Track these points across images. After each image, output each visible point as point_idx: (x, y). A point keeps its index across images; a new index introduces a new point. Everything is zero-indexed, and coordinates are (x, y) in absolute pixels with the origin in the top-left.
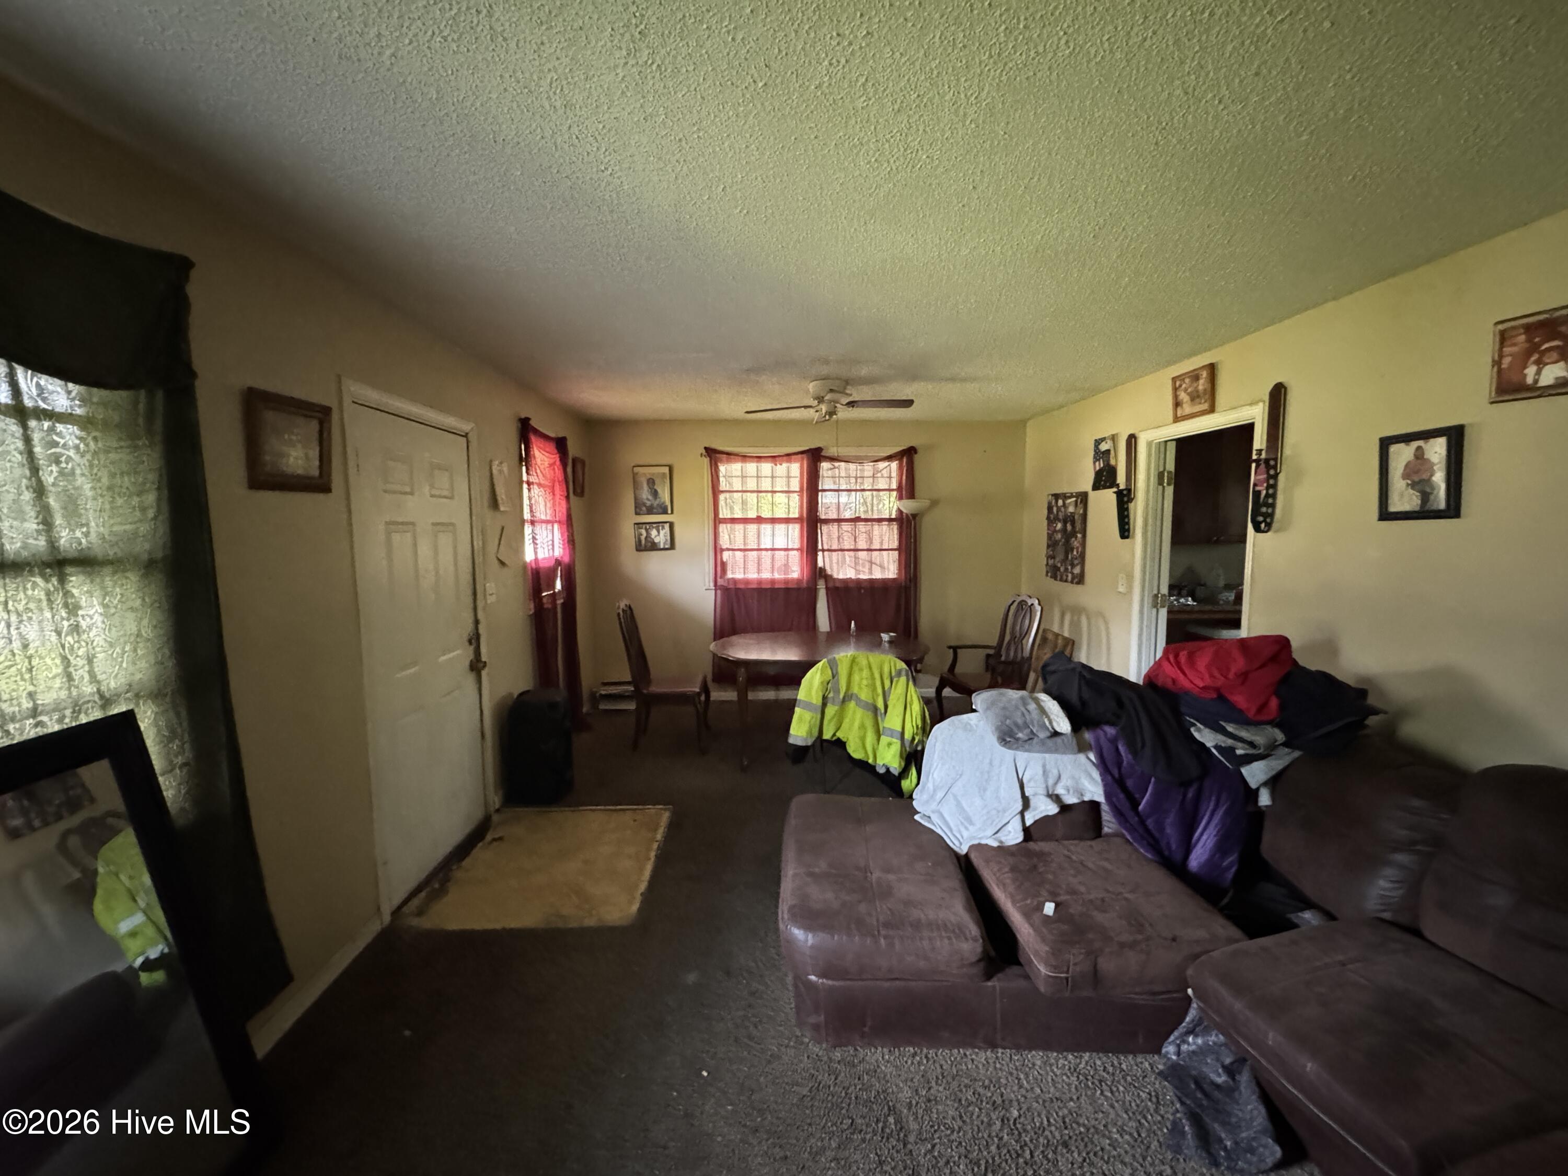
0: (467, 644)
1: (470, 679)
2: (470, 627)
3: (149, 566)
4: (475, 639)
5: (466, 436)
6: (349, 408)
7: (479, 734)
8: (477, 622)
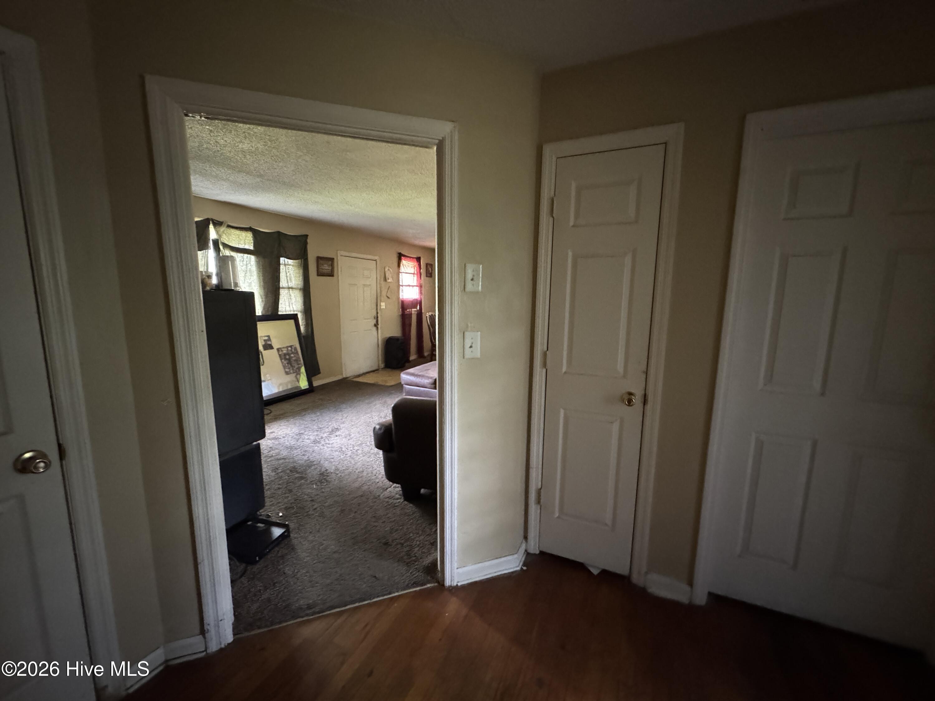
0: (373, 318)
1: (375, 328)
2: (375, 314)
3: (300, 289)
4: (377, 318)
5: (376, 260)
6: (339, 257)
7: (377, 346)
8: (377, 313)
